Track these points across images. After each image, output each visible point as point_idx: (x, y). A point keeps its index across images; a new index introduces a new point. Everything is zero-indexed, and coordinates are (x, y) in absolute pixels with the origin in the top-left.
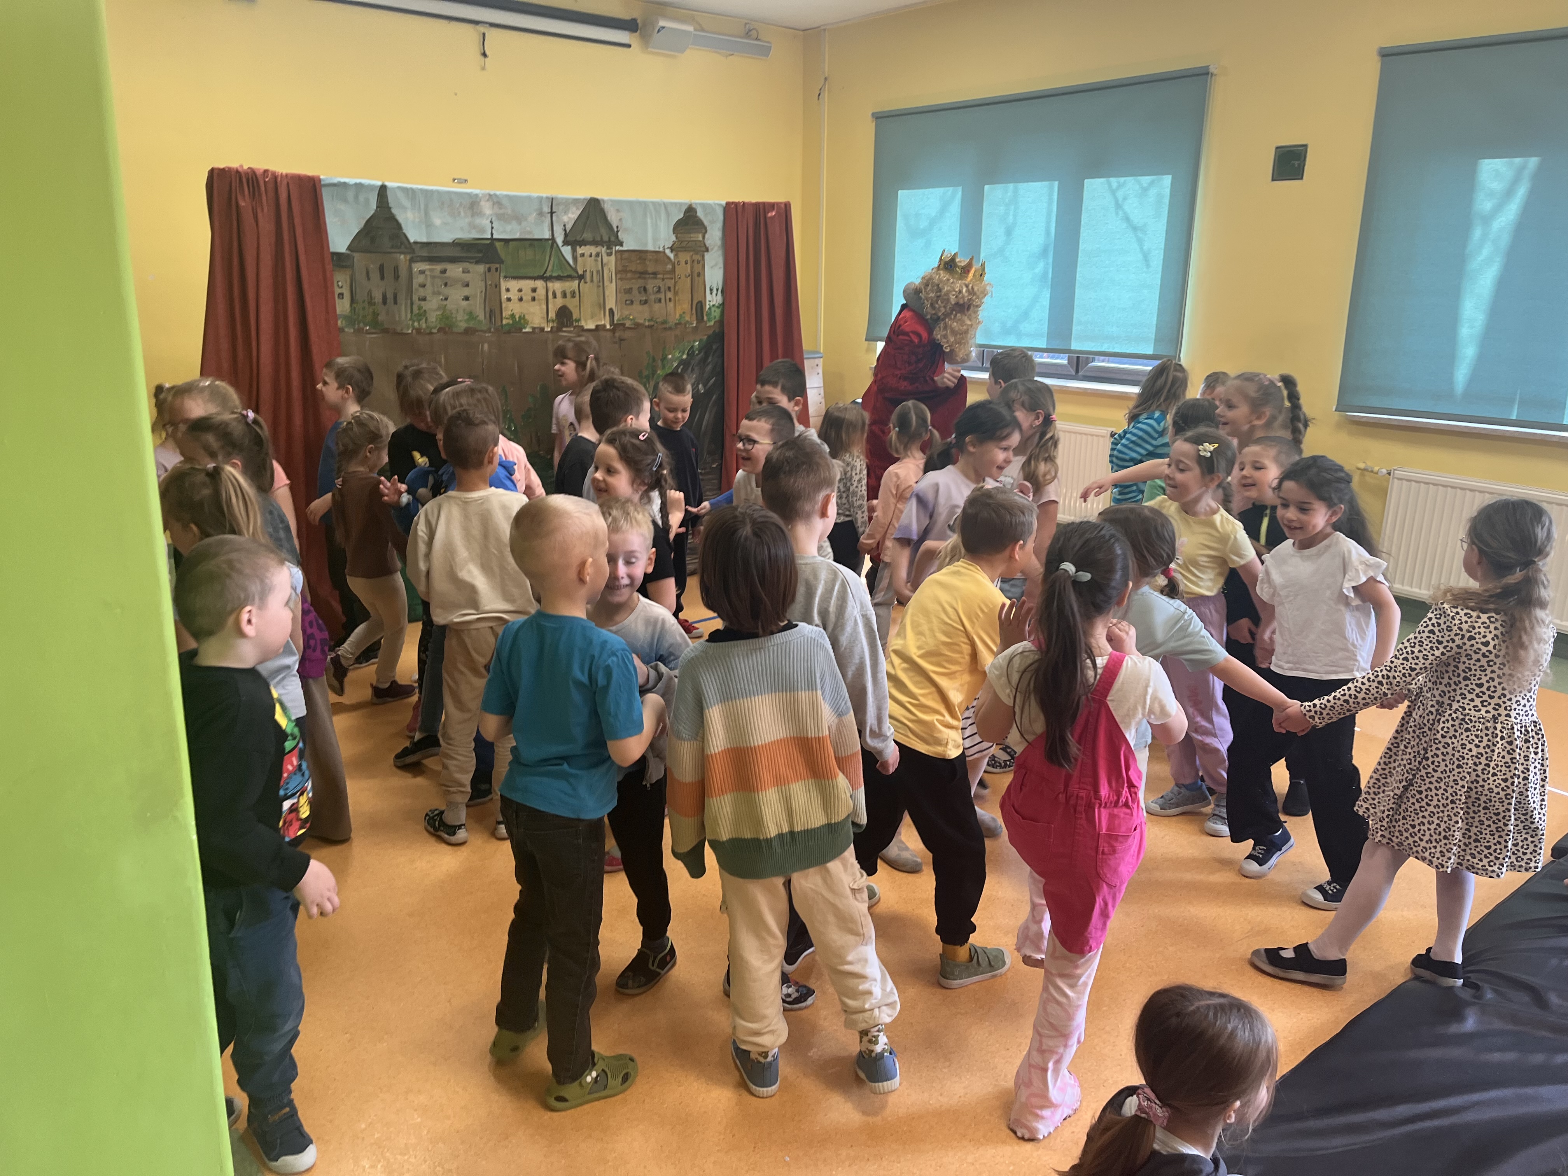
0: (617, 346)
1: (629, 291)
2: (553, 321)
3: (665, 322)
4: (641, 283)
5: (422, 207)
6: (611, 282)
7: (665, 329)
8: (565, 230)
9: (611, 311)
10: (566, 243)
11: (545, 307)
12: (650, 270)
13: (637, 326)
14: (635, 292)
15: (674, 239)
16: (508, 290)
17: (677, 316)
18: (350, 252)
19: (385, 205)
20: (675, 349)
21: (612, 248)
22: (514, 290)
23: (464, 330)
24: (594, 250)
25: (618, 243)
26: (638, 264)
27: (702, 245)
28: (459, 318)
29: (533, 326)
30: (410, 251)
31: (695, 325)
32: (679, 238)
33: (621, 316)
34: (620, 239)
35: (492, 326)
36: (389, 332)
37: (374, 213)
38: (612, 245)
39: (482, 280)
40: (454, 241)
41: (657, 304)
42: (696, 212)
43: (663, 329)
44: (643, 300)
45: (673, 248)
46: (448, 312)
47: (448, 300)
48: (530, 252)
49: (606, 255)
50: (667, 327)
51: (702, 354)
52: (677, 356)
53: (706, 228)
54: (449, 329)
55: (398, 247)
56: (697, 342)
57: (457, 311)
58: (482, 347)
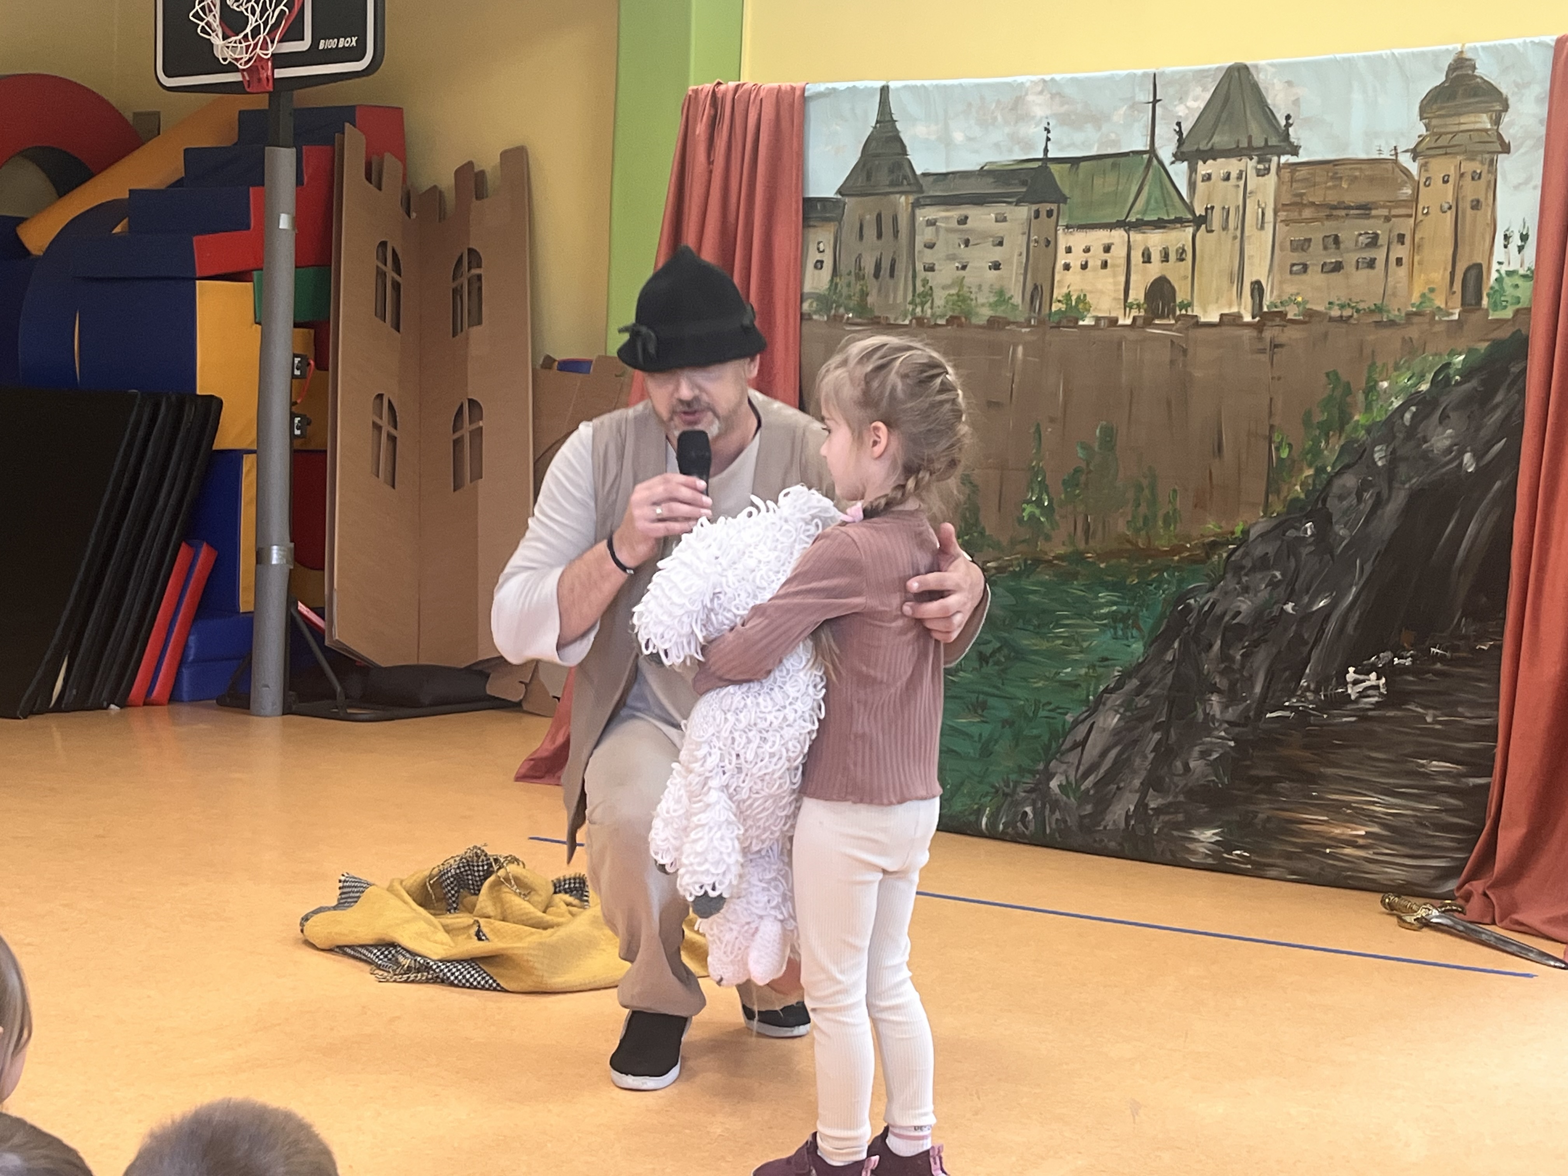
0: (1265, 358)
1: (1303, 245)
2: (1139, 306)
3: (1379, 309)
4: (1330, 227)
6: (1262, 227)
7: (1378, 324)
8: (1180, 133)
9: (1257, 288)
10: (1179, 157)
11: (1124, 279)
12: (1349, 199)
13: (1310, 316)
14: (1316, 247)
15: (1423, 131)
16: (1069, 250)
17: (1415, 298)
18: (839, 197)
19: (888, 118)
20: (1397, 368)
21: (1270, 161)
22: (1078, 250)
23: (988, 320)
24: (1234, 166)
25: (1288, 149)
26: (1329, 188)
27: (1490, 140)
28: (981, 300)
29: (1100, 315)
30: (915, 189)
31: (1456, 317)
32: (1435, 127)
33: (1279, 296)
34: (1292, 140)
35: (1033, 314)
36: (878, 323)
37: (872, 132)
38: (1273, 154)
39: (1024, 234)
40: (982, 168)
41: (1365, 273)
42: (1474, 68)
43: (1373, 325)
44: (1332, 263)
45: (1418, 150)
46: (965, 289)
47: (968, 269)
48: (1111, 178)
49: (1255, 174)
50: (1385, 320)
51: (1474, 383)
52: (1402, 383)
53: (1506, 100)
54: (966, 318)
55: (898, 185)
56: (1460, 354)
57: (980, 286)
58: (1015, 351)
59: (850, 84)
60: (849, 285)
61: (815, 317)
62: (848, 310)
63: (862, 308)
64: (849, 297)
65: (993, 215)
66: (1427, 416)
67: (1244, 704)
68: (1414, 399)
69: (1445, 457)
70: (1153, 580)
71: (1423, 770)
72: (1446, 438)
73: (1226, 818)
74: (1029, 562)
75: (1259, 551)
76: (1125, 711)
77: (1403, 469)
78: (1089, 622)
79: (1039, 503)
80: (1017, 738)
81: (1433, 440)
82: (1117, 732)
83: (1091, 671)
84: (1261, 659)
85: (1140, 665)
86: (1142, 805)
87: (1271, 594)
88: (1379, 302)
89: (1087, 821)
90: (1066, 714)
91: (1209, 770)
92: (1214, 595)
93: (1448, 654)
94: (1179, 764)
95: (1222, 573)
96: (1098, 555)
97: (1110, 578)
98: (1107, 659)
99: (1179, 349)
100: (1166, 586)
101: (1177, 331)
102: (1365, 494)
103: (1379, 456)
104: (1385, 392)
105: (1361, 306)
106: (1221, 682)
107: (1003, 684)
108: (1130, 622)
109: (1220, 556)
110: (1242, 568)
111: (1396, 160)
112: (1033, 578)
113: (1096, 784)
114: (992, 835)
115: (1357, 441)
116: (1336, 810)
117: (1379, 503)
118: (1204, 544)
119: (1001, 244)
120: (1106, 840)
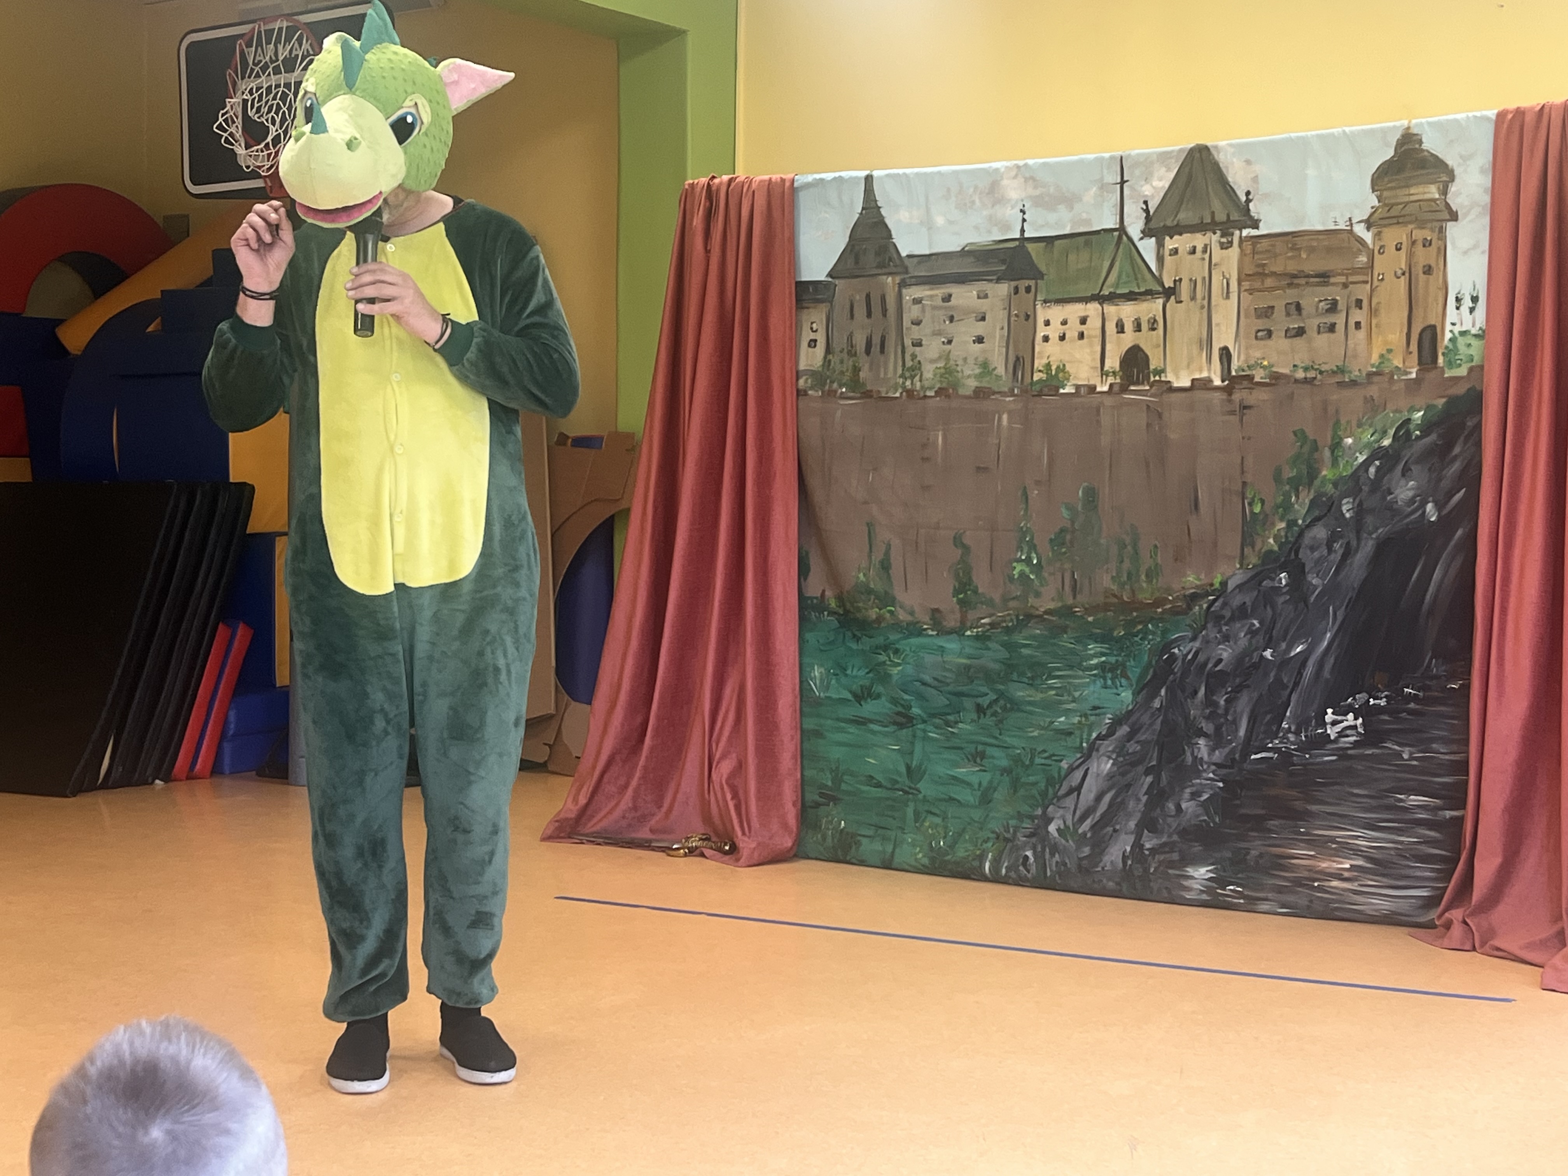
0: (1234, 419)
1: (1267, 312)
3: (1341, 370)
4: (1291, 295)
6: (1228, 297)
7: (1341, 384)
8: (1147, 211)
9: (1225, 354)
10: (1147, 233)
11: (1100, 349)
12: (1309, 268)
13: (1276, 379)
14: (1280, 314)
15: (1376, 203)
16: (1047, 323)
17: (1375, 359)
18: (830, 279)
19: (873, 204)
20: (1360, 425)
21: (1232, 234)
22: (1056, 323)
23: (974, 391)
24: (1199, 240)
25: (1249, 223)
26: (1290, 258)
27: (1438, 209)
28: (968, 372)
29: (1080, 383)
30: (900, 269)
31: (1414, 376)
32: (1386, 198)
33: (1246, 361)
34: (1253, 214)
35: (1016, 384)
36: (871, 397)
37: (859, 218)
38: (1235, 228)
39: (1005, 309)
40: (963, 249)
41: (1325, 336)
42: (1420, 142)
43: (1336, 385)
44: (1294, 328)
45: (1371, 221)
46: (952, 362)
47: (953, 344)
48: (1085, 255)
49: (1219, 248)
50: (1347, 380)
51: (1433, 437)
52: (1366, 440)
53: (1452, 171)
54: (953, 389)
55: (885, 267)
56: (1419, 411)
57: (965, 359)
58: (1000, 419)
59: (837, 174)
61: (810, 392)
62: (841, 386)
63: (855, 384)
64: (842, 373)
65: (975, 293)
66: (1391, 469)
67: (1231, 746)
68: (1377, 453)
69: (1409, 507)
70: (1139, 632)
71: (1401, 804)
72: (1408, 490)
73: (1217, 855)
74: (1021, 618)
75: (1236, 601)
76: (1118, 756)
77: (1369, 520)
78: (1081, 673)
79: (1028, 560)
80: (1015, 785)
81: (1397, 492)
82: (1110, 776)
83: (1083, 719)
84: (1244, 704)
85: (1130, 713)
86: (1137, 845)
87: (1250, 643)
88: (1340, 364)
89: (1085, 862)
90: (1061, 761)
91: (1200, 810)
92: (1197, 644)
93: (1421, 694)
94: (1171, 806)
95: (1203, 623)
96: (1086, 609)
97: (1098, 631)
98: (1099, 708)
99: (1155, 413)
100: (1150, 637)
101: (1153, 396)
102: (1335, 545)
103: (1347, 508)
104: (1350, 448)
105: (1324, 368)
106: (1208, 727)
107: (1000, 734)
108: (1119, 672)
109: (1201, 606)
110: (1223, 617)
111: (1351, 230)
112: (1026, 632)
113: (1092, 827)
114: (996, 879)
115: (1325, 494)
116: (1321, 845)
117: (1347, 554)
118: (1185, 596)
119: (983, 319)
120: (1105, 881)
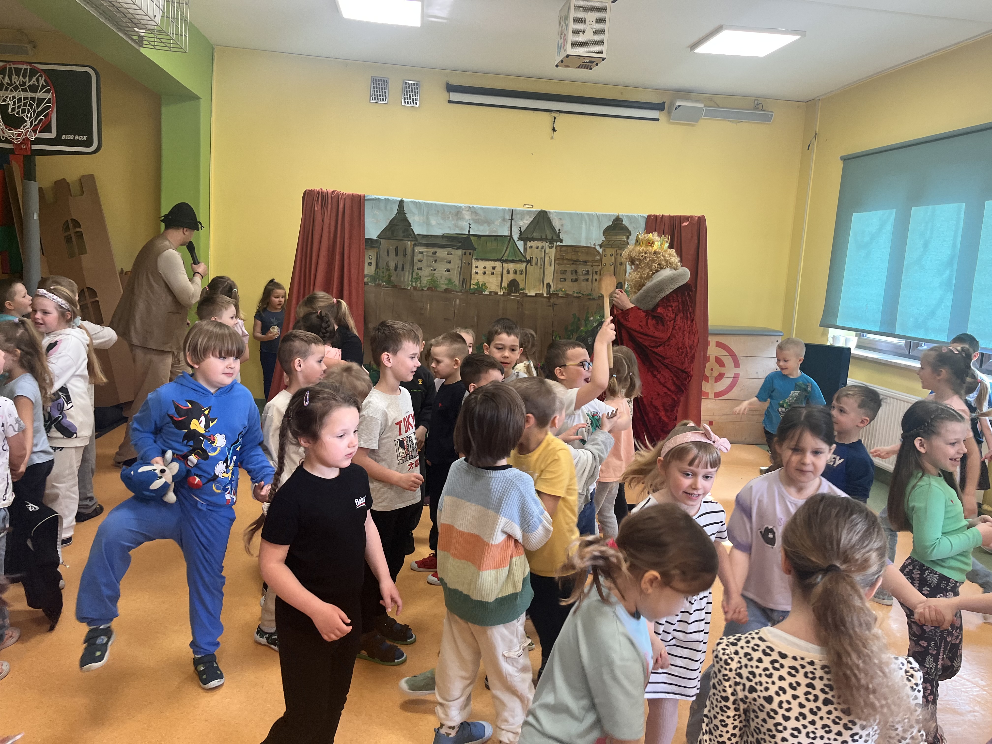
0: (551, 308)
1: (564, 272)
2: (505, 288)
3: (590, 295)
4: (573, 267)
5: (425, 213)
6: (551, 266)
7: (589, 299)
8: (520, 231)
9: (549, 285)
10: (520, 239)
11: (500, 279)
12: (581, 259)
13: (567, 296)
14: (568, 273)
15: (604, 239)
16: (477, 267)
18: (378, 239)
19: (402, 212)
20: (595, 313)
21: (553, 244)
22: (481, 268)
23: (445, 290)
24: (540, 244)
25: (559, 240)
28: (442, 282)
29: (491, 291)
30: (414, 239)
32: (608, 238)
33: (556, 288)
34: (561, 238)
35: (463, 289)
36: (396, 287)
37: (395, 216)
38: (554, 241)
39: (460, 260)
40: (443, 235)
41: (584, 283)
42: (622, 222)
44: (574, 279)
45: (602, 245)
46: (435, 278)
47: (436, 270)
48: (496, 244)
49: (548, 248)
50: (591, 298)
53: (631, 232)
54: (435, 288)
55: (407, 237)
57: (441, 278)
58: (455, 301)
60: (383, 272)
61: (369, 284)
62: (383, 282)
63: (389, 282)
64: (383, 277)
65: (447, 252)
88: (590, 292)
99: (520, 304)
101: (520, 298)
104: (592, 321)
105: (584, 293)
111: (595, 247)
115: (581, 336)
